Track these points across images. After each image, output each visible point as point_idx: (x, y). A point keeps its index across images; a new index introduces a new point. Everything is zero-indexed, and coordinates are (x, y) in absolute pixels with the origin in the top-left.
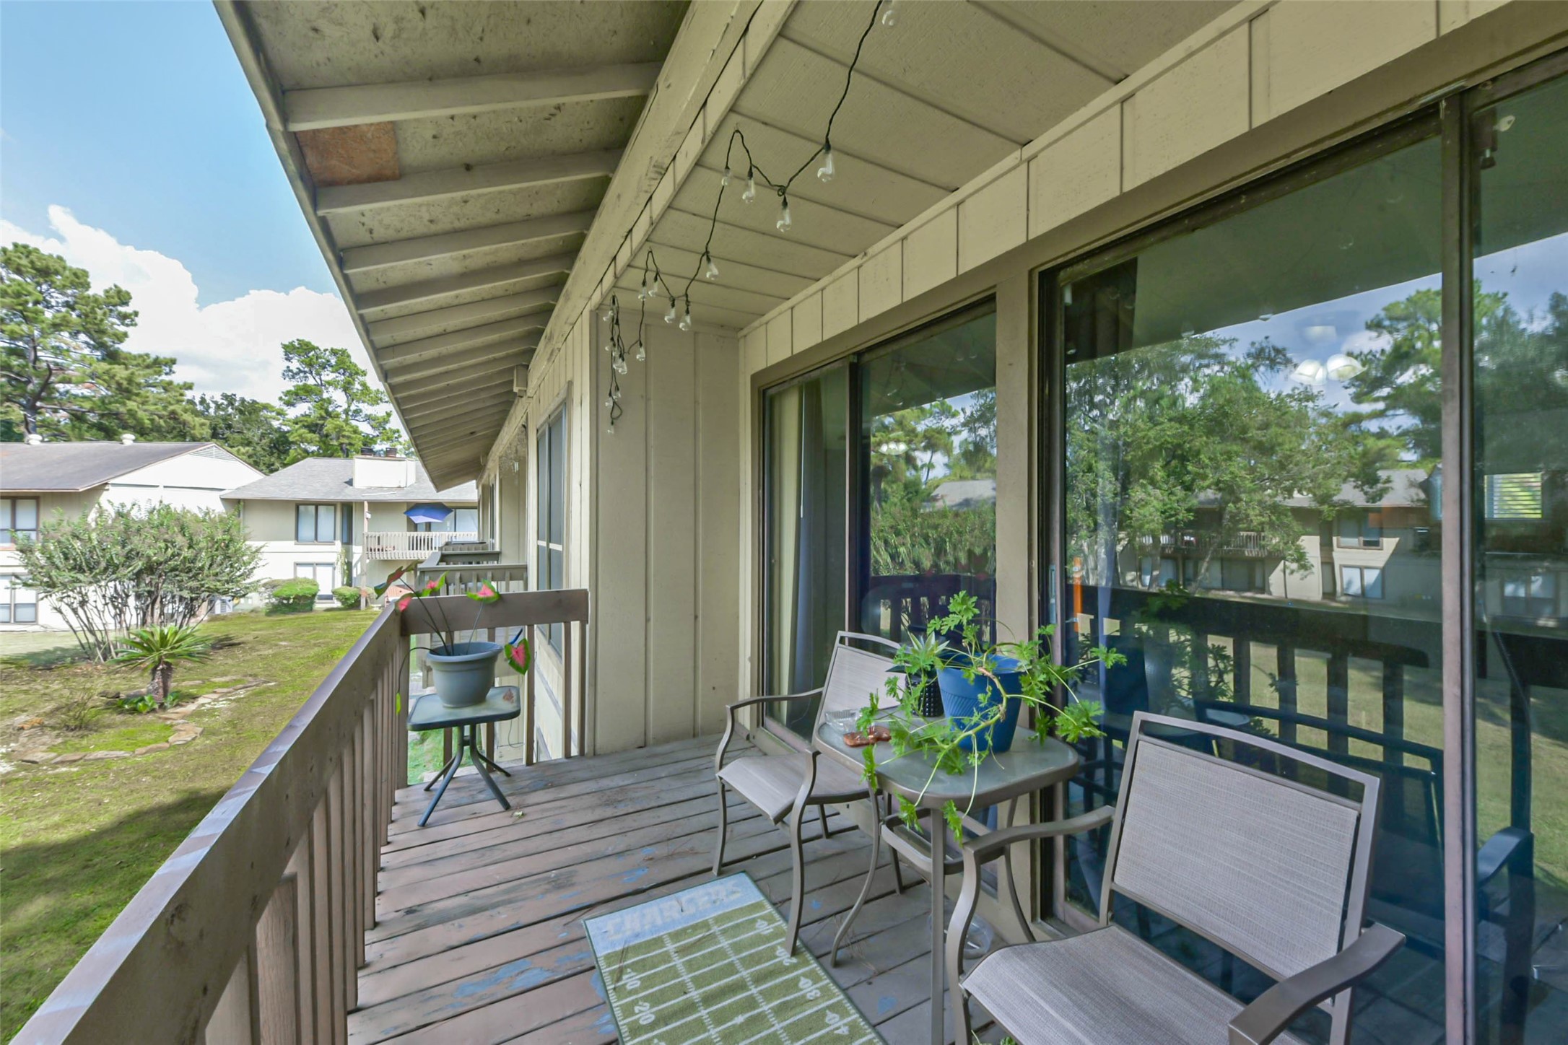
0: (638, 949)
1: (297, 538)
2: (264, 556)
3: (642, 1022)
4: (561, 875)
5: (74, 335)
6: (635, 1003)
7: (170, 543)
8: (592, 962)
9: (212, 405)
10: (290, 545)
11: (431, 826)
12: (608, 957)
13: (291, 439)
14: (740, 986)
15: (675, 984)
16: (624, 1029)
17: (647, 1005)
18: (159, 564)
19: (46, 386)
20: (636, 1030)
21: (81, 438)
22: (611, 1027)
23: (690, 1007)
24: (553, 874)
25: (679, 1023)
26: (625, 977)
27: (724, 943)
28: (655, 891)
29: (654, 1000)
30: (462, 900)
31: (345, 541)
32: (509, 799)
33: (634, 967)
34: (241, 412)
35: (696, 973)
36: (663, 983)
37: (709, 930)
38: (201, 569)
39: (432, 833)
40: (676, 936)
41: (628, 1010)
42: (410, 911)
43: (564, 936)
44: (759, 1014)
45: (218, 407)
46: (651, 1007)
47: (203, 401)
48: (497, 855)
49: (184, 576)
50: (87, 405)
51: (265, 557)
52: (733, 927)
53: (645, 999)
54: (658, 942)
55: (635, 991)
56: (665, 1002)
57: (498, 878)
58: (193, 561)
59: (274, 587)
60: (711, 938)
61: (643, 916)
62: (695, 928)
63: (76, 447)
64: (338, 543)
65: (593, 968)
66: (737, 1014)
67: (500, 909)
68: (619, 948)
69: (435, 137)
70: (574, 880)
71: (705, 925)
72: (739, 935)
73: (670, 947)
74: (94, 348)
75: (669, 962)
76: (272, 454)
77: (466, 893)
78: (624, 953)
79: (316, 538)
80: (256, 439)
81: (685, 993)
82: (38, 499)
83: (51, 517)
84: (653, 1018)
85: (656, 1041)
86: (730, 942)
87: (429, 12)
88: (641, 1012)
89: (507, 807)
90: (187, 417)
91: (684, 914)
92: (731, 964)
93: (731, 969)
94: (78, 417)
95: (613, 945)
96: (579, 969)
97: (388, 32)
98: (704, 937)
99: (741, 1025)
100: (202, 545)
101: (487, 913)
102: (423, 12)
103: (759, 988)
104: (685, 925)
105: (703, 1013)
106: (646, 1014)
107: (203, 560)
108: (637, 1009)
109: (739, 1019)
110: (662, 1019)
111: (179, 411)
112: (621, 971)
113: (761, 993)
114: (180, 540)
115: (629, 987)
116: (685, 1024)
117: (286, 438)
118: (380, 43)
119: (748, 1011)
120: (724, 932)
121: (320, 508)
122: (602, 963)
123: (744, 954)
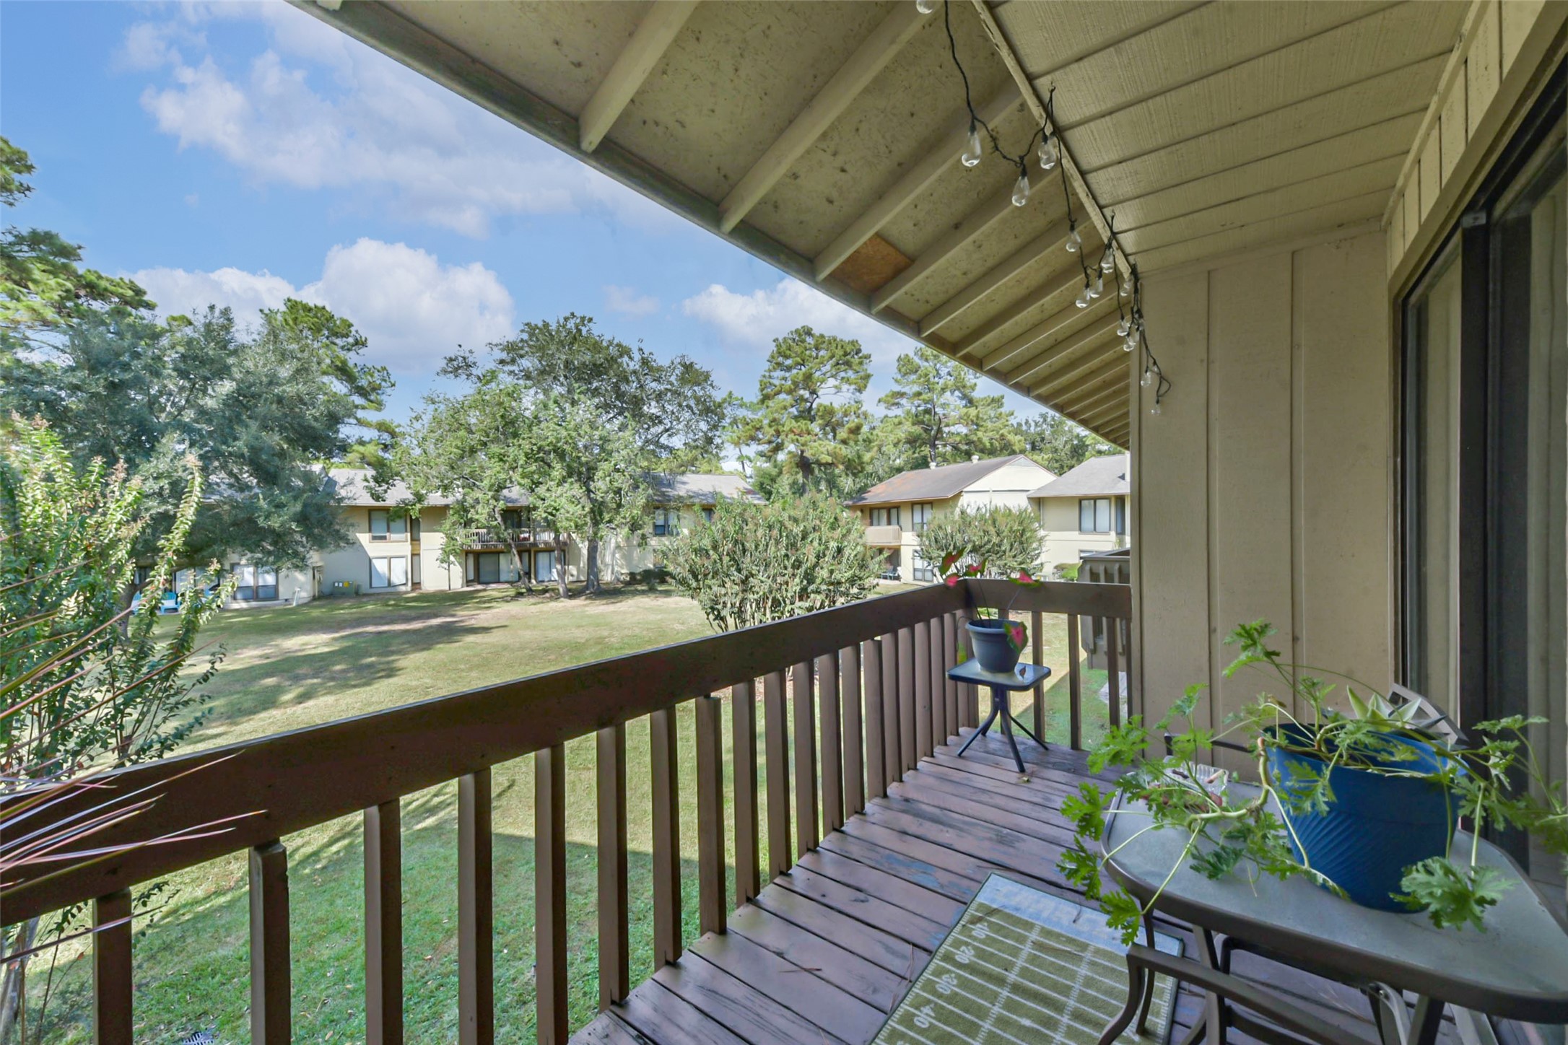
0: (1008, 917)
1: (1080, 529)
2: (1048, 543)
3: (957, 958)
4: (1011, 835)
5: (952, 393)
6: (967, 944)
7: (986, 532)
8: (967, 899)
9: (1033, 424)
10: (1075, 535)
11: (964, 758)
12: (981, 905)
13: (1087, 443)
14: (1059, 1008)
15: (1006, 959)
16: (942, 950)
17: (973, 952)
18: (981, 547)
19: (939, 430)
20: (948, 958)
21: (955, 461)
22: (937, 943)
23: (1001, 981)
24: (1006, 831)
25: (980, 981)
26: (979, 925)
27: (1083, 971)
28: (1069, 894)
29: (981, 954)
30: (937, 811)
31: (1119, 531)
32: (1025, 765)
33: (991, 924)
34: (1052, 426)
35: (1032, 967)
36: (999, 950)
37: (1082, 951)
38: (1005, 552)
39: (960, 763)
40: (1047, 933)
41: (957, 944)
42: (907, 800)
43: (969, 872)
44: (1047, 1036)
45: (1036, 424)
46: (974, 956)
47: (1027, 422)
48: (985, 798)
49: (994, 557)
50: (958, 439)
51: (1047, 545)
52: (1105, 967)
53: (975, 948)
54: (1028, 926)
55: (975, 939)
56: (985, 961)
57: (970, 812)
58: (999, 546)
59: (1063, 569)
60: (1076, 959)
61: (1038, 902)
62: (1071, 941)
63: (953, 467)
64: (1113, 534)
65: (965, 903)
66: (1028, 1017)
67: (950, 830)
68: (995, 906)
69: (915, 225)
70: (1017, 845)
71: (1084, 947)
72: (1105, 977)
73: (1034, 936)
74: (962, 399)
75: (1021, 943)
76: (1073, 457)
77: (942, 809)
78: (993, 912)
79: (1095, 529)
80: (1061, 447)
81: (1006, 970)
82: (923, 504)
83: (929, 514)
84: (967, 962)
85: (953, 975)
86: (1089, 974)
87: (847, 167)
88: (963, 952)
89: (1022, 770)
90: (1011, 437)
91: (1074, 925)
92: (1070, 988)
93: (1066, 990)
94: (955, 448)
95: (993, 900)
96: (958, 897)
97: (835, 195)
98: (1069, 952)
99: (1024, 1027)
100: (1005, 534)
101: (941, 827)
102: (843, 170)
103: (1072, 1023)
104: (1063, 932)
105: (1005, 993)
106: (965, 955)
107: (1006, 546)
108: (963, 948)
109: (1026, 1022)
110: (970, 968)
111: (1006, 434)
112: (980, 920)
113: (1069, 1027)
114: (992, 530)
115: (974, 933)
116: (983, 986)
117: (1084, 442)
118: (835, 203)
119: (1040, 1024)
120: (1093, 964)
121: (1099, 502)
122: (974, 906)
123: (1089, 991)
